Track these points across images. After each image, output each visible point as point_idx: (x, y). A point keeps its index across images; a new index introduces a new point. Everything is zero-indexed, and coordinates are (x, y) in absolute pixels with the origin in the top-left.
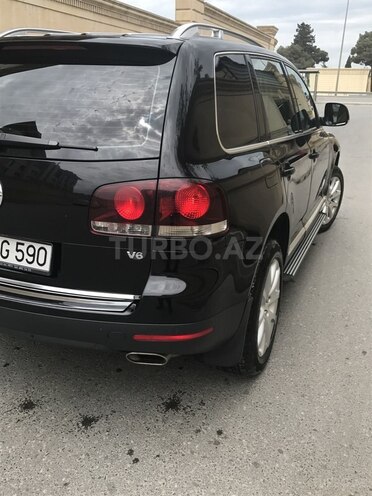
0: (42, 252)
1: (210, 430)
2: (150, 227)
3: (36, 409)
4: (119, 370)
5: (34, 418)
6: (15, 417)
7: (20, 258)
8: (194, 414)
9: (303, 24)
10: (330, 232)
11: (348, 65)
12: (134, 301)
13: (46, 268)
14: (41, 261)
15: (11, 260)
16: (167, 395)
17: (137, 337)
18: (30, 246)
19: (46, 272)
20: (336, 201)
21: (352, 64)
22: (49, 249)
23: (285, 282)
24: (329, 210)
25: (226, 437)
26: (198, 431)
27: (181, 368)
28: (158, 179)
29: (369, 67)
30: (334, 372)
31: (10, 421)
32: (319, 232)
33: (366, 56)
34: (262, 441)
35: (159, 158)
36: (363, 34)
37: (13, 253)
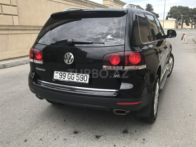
0: (86, 77)
1: (141, 139)
2: (122, 67)
3: (79, 133)
4: (104, 122)
5: (79, 136)
6: (72, 136)
7: (78, 79)
8: (134, 135)
9: (148, 4)
10: (170, 77)
11: (167, 19)
12: (116, 92)
13: (87, 82)
14: (85, 80)
15: (75, 80)
16: (123, 129)
17: (118, 103)
18: (81, 75)
19: (87, 83)
20: (172, 66)
21: (169, 18)
22: (88, 76)
23: (160, 91)
24: (169, 69)
25: (146, 141)
26: (136, 139)
27: (126, 121)
28: (124, 51)
29: (175, 19)
30: (180, 121)
31: (71, 137)
32: (167, 77)
33: (174, 15)
34: (159, 142)
35: (125, 45)
36: (172, 7)
37: (76, 78)
